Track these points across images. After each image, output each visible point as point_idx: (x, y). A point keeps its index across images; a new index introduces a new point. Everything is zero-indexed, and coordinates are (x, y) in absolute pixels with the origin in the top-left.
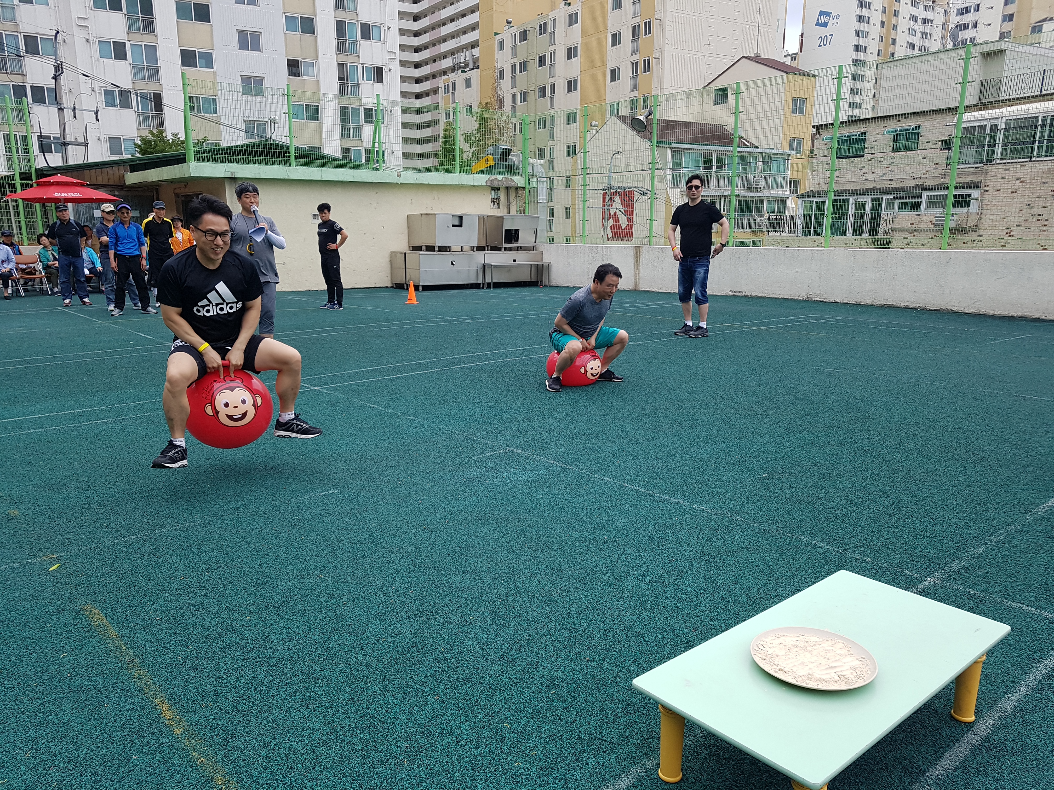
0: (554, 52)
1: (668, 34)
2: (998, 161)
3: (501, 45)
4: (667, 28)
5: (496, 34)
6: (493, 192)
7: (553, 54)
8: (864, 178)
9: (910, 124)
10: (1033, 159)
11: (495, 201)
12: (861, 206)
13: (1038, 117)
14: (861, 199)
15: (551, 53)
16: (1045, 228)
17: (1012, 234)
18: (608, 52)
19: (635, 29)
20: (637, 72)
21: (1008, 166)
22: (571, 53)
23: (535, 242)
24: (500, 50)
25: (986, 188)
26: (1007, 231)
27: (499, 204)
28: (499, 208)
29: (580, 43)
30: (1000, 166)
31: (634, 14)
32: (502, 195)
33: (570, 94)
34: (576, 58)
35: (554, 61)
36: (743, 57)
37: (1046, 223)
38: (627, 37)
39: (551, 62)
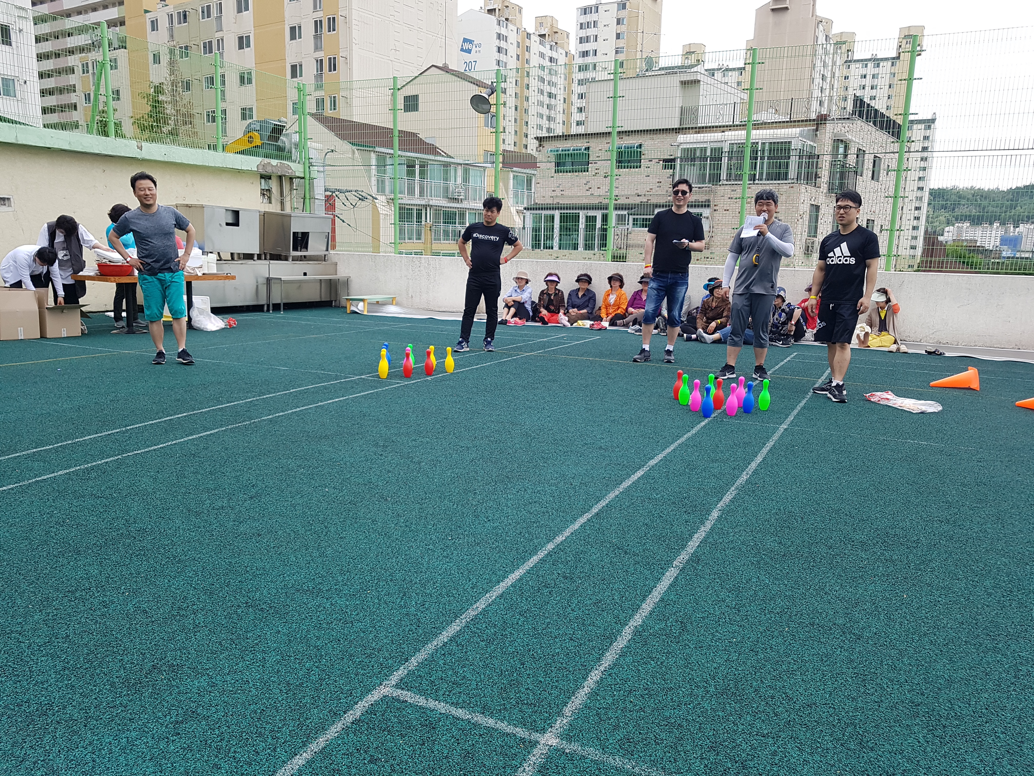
0: (222, 40)
1: (355, 34)
2: (725, 182)
3: (154, 25)
4: (354, 27)
5: (146, 12)
6: (263, 181)
7: (220, 41)
8: (589, 193)
9: (633, 141)
10: (757, 182)
11: (266, 193)
12: (591, 220)
13: (757, 143)
14: (591, 213)
15: (218, 40)
18: (287, 46)
19: (318, 24)
20: (321, 70)
21: (735, 187)
22: (243, 42)
23: (327, 250)
24: (153, 30)
25: (715, 208)
27: (270, 198)
28: (270, 203)
29: (252, 32)
30: (727, 187)
31: (315, 7)
32: (274, 185)
33: (243, 88)
34: (249, 49)
35: (223, 49)
36: (433, 66)
38: (308, 31)
39: (219, 50)
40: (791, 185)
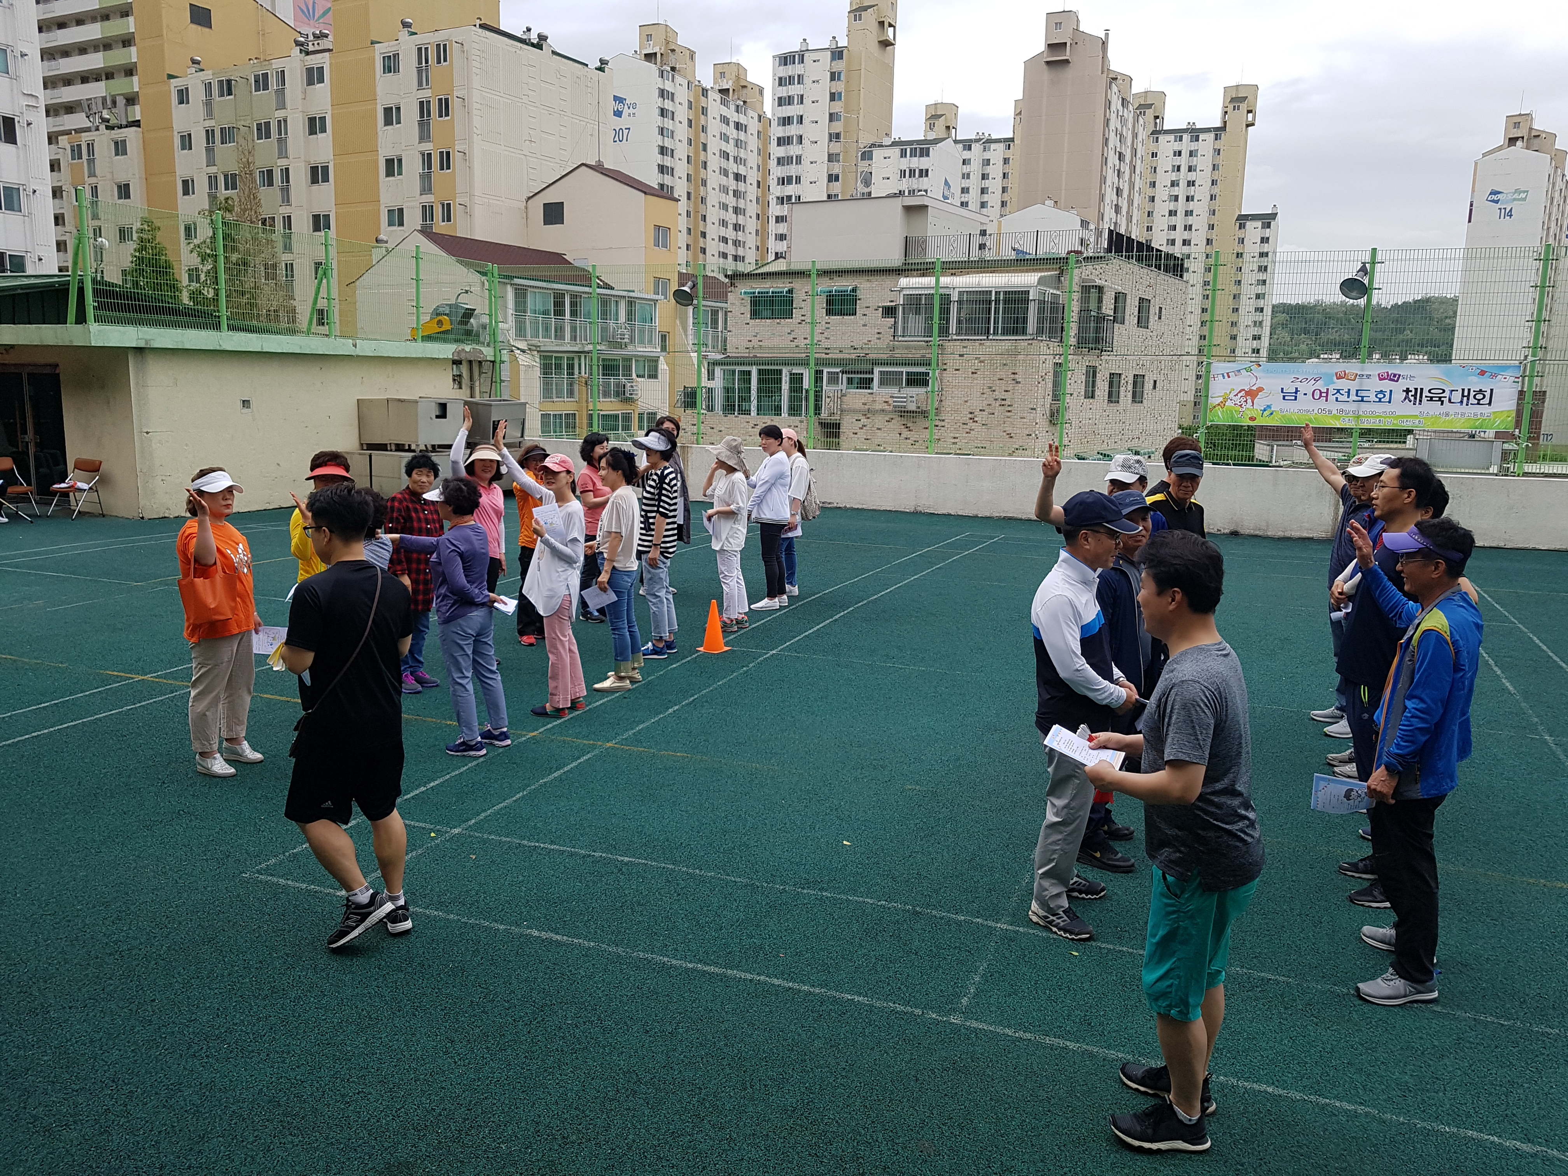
0: (285, 121)
1: (476, 121)
2: (955, 337)
3: (183, 96)
4: (475, 112)
5: (171, 77)
6: (455, 366)
7: (282, 123)
8: (793, 344)
9: (845, 284)
10: (991, 337)
11: (457, 380)
12: (796, 379)
13: (991, 292)
14: (796, 370)
15: (279, 121)
16: (1009, 414)
17: (976, 419)
18: (380, 133)
19: (424, 107)
20: (430, 167)
21: (965, 343)
22: (315, 125)
23: (522, 436)
24: (181, 103)
25: (945, 367)
26: (970, 416)
27: (460, 384)
28: (460, 388)
29: (330, 112)
30: (958, 343)
31: (420, 83)
32: (464, 370)
33: (315, 187)
34: (324, 135)
35: (286, 133)
36: (583, 164)
37: (1010, 409)
38: (410, 115)
39: (280, 134)
40: (1030, 342)
